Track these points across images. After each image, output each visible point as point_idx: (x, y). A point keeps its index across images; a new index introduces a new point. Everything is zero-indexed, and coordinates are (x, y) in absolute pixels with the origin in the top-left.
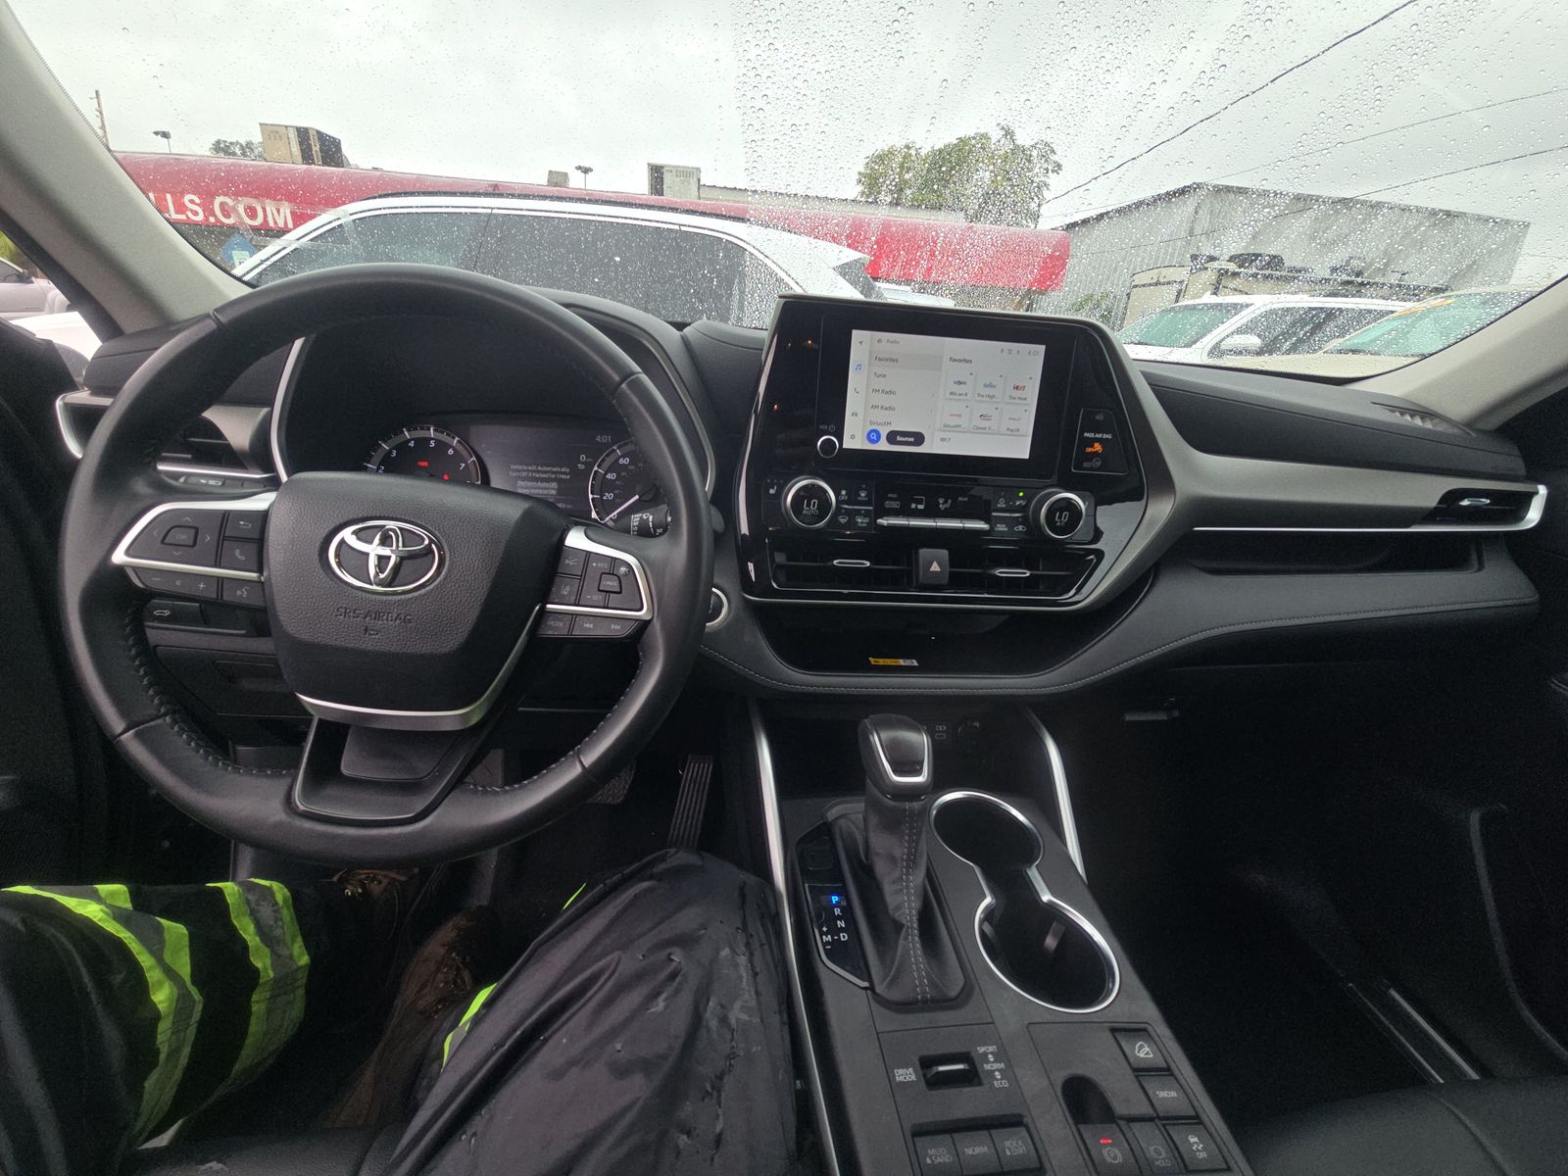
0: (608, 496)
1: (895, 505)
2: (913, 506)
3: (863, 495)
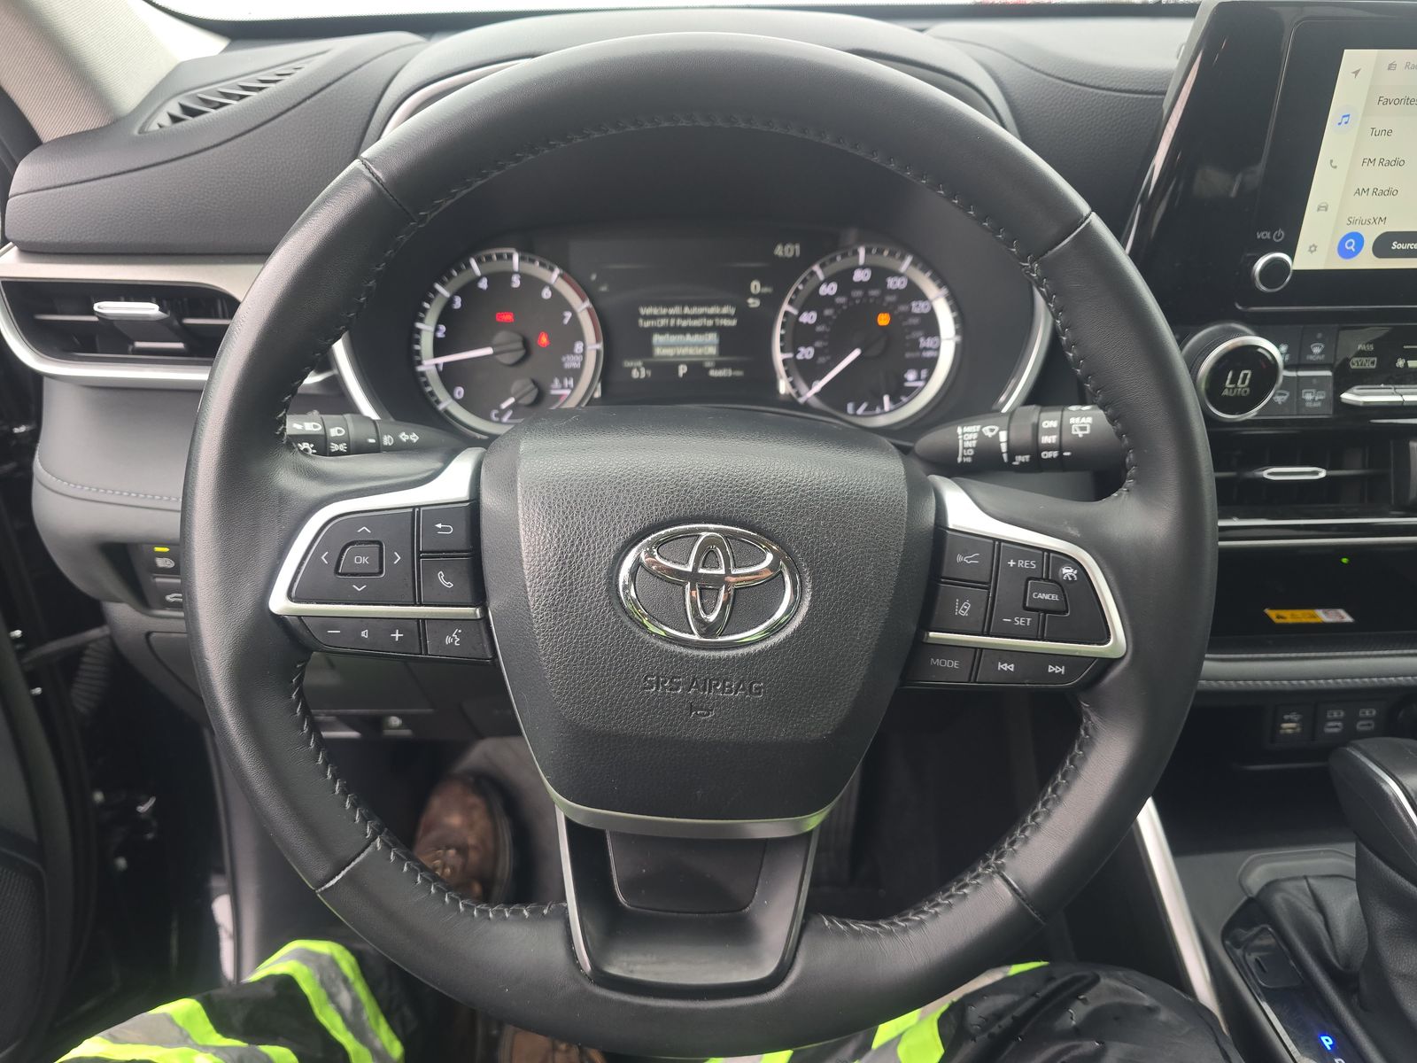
0: (806, 353)
1: (1369, 364)
2: (1400, 363)
3: (1317, 350)
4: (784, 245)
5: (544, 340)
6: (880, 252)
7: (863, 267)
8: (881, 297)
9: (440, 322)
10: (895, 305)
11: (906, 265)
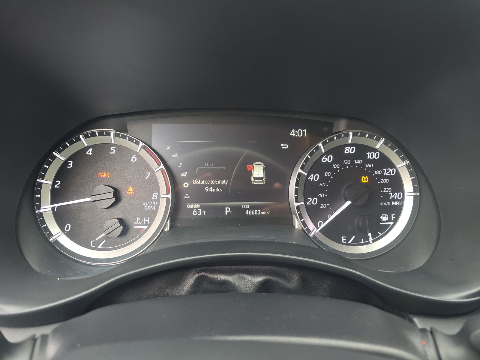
0: (313, 201)
4: (296, 130)
5: (131, 190)
6: (363, 135)
7: (350, 145)
8: (363, 165)
9: (56, 178)
10: (373, 170)
11: (380, 145)
